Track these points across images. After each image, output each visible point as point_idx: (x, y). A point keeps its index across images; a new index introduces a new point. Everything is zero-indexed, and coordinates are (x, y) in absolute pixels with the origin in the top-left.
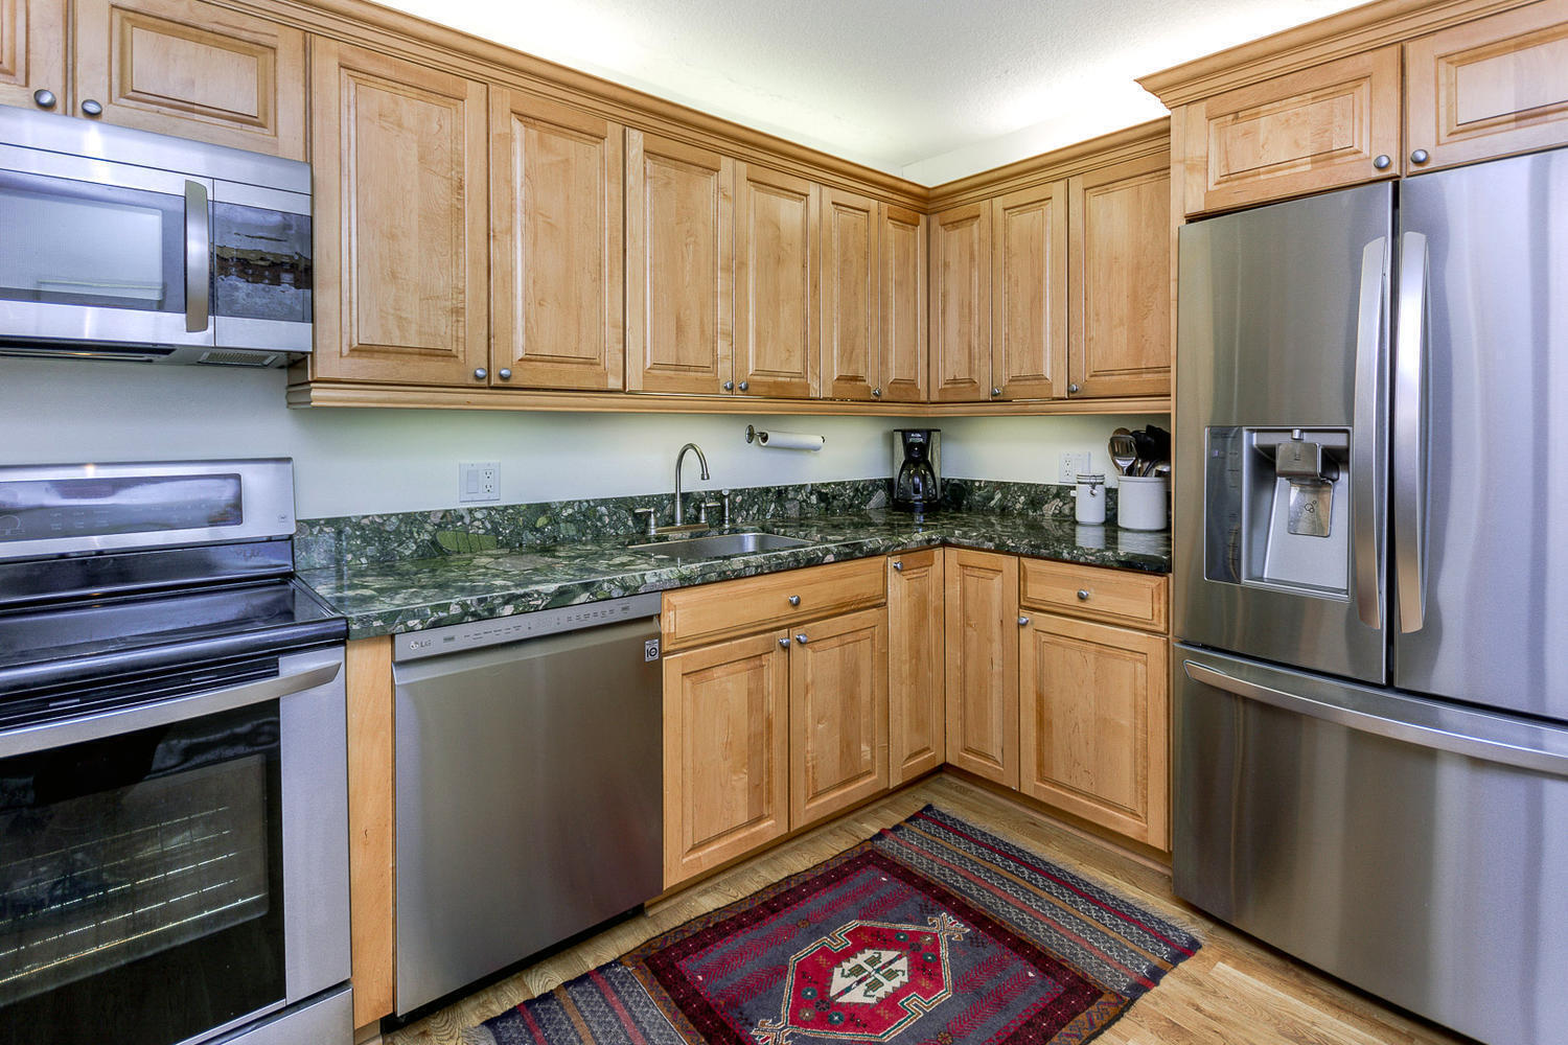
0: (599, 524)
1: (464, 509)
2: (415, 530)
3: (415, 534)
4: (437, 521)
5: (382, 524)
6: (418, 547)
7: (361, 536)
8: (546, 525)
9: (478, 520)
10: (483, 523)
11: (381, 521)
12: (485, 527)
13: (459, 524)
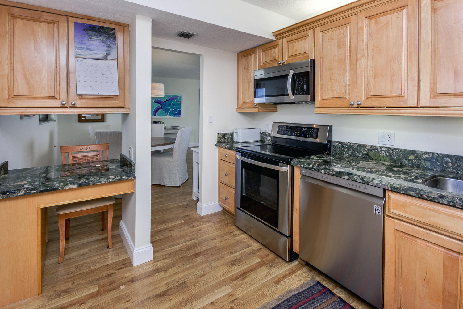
0: (445, 165)
1: (378, 146)
2: (362, 149)
3: (362, 151)
4: (369, 148)
5: (353, 146)
6: (363, 155)
7: (347, 148)
8: (414, 159)
9: (384, 151)
10: (385, 152)
11: (353, 145)
12: (386, 154)
13: (376, 151)
